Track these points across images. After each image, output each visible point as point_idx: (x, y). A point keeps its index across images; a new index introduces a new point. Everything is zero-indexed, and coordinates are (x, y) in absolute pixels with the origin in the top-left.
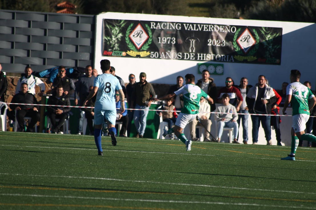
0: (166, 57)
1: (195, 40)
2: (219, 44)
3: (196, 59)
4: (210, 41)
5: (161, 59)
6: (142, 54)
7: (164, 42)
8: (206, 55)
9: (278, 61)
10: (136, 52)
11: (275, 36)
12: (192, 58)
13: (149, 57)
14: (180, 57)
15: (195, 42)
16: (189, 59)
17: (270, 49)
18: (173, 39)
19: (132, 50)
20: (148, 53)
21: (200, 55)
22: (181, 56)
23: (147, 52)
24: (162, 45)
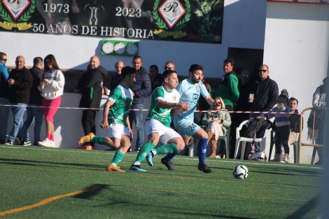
0: (55, 30)
1: (97, 9)
2: (132, 14)
3: (99, 35)
4: (119, 9)
5: (48, 33)
6: (20, 26)
7: (53, 10)
8: (113, 29)
9: (217, 38)
10: (12, 24)
11: (214, 4)
12: (93, 33)
13: (30, 31)
14: (75, 32)
15: (98, 11)
16: (89, 35)
17: (206, 21)
18: (66, 6)
19: (6, 21)
20: (30, 26)
21: (105, 29)
22: (77, 31)
23: (28, 23)
24: (50, 15)
